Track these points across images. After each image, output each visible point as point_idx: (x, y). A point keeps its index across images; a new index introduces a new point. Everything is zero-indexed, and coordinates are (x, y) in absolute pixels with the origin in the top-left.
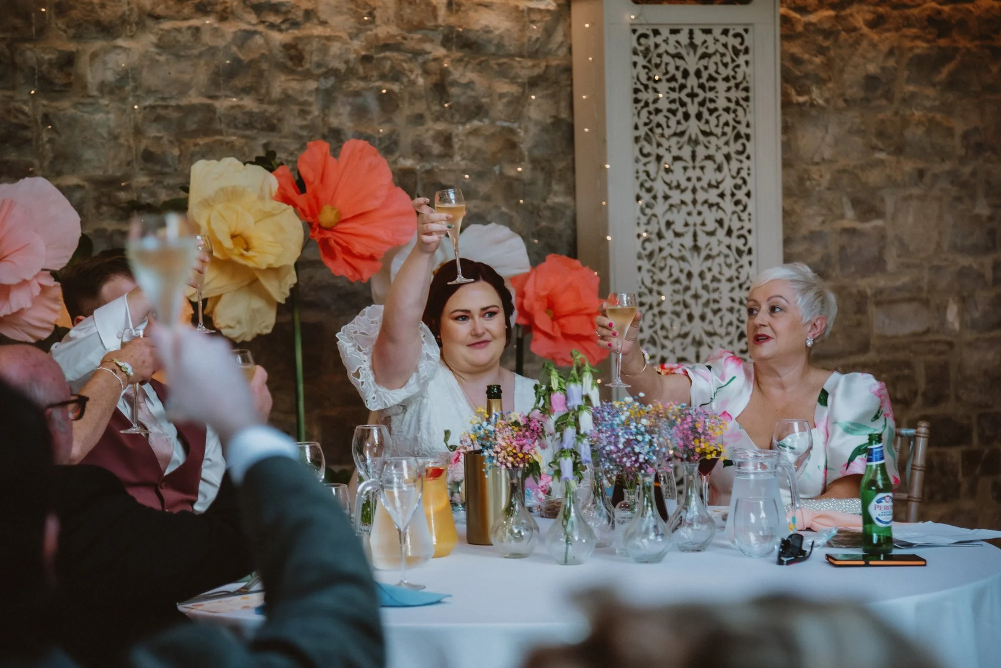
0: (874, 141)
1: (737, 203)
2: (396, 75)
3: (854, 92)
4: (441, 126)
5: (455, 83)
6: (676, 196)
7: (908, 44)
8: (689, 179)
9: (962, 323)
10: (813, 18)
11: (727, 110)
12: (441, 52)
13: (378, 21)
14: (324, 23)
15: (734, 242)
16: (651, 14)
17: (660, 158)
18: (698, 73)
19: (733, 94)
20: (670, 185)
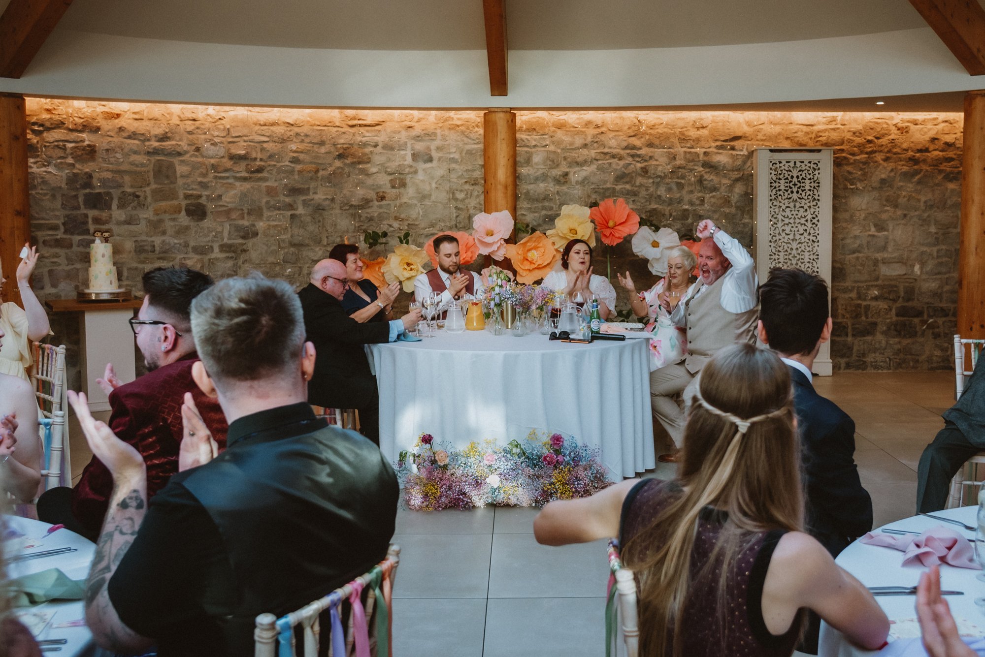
0: (885, 203)
1: (814, 223)
2: (683, 177)
3: (876, 184)
4: (700, 194)
5: (706, 180)
6: (787, 221)
7: (900, 167)
8: (793, 215)
9: (921, 272)
10: (858, 158)
11: (810, 190)
12: (702, 169)
13: (677, 159)
14: (656, 160)
15: (811, 238)
16: (778, 156)
17: (780, 207)
18: (798, 177)
19: (812, 185)
20: (784, 217)
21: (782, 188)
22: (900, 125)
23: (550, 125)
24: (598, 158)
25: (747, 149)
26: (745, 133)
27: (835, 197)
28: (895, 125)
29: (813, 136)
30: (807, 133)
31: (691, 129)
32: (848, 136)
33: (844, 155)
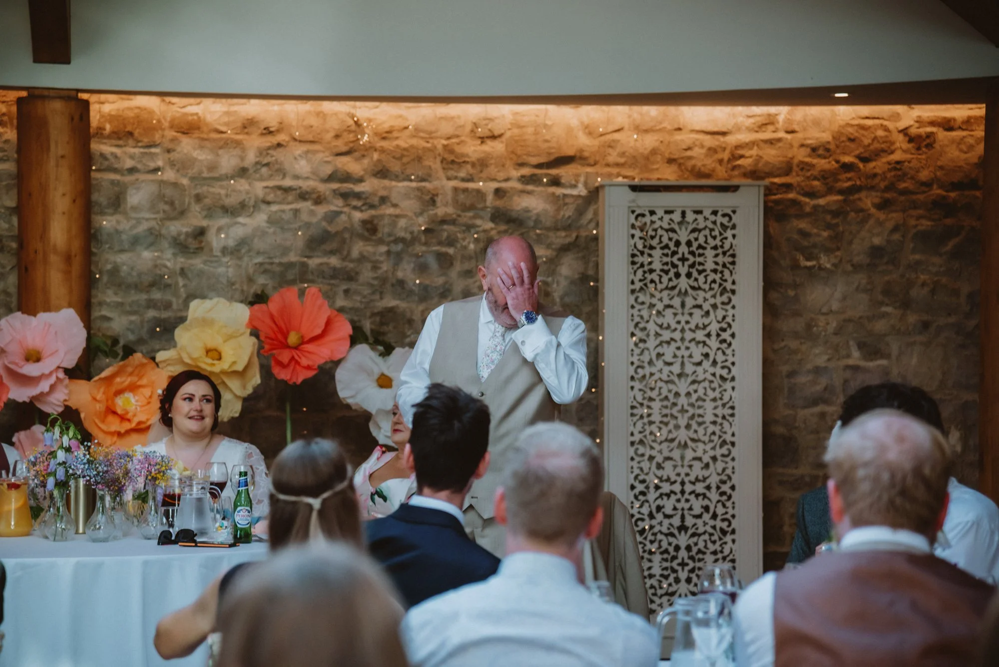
0: (881, 297)
1: (724, 341)
2: (451, 242)
3: (861, 259)
6: (666, 335)
7: (912, 222)
8: (679, 322)
9: (965, 447)
10: (822, 202)
11: (715, 271)
12: (490, 225)
13: (439, 204)
14: (395, 206)
15: (719, 371)
16: (646, 200)
17: (652, 306)
18: (689, 244)
19: (720, 259)
20: (661, 326)
21: (657, 266)
22: (913, 131)
23: (166, 124)
24: (270, 198)
25: (586, 184)
26: (582, 151)
27: (770, 284)
28: (904, 131)
29: (726, 156)
30: (712, 150)
31: (468, 140)
32: (802, 155)
33: (791, 196)
